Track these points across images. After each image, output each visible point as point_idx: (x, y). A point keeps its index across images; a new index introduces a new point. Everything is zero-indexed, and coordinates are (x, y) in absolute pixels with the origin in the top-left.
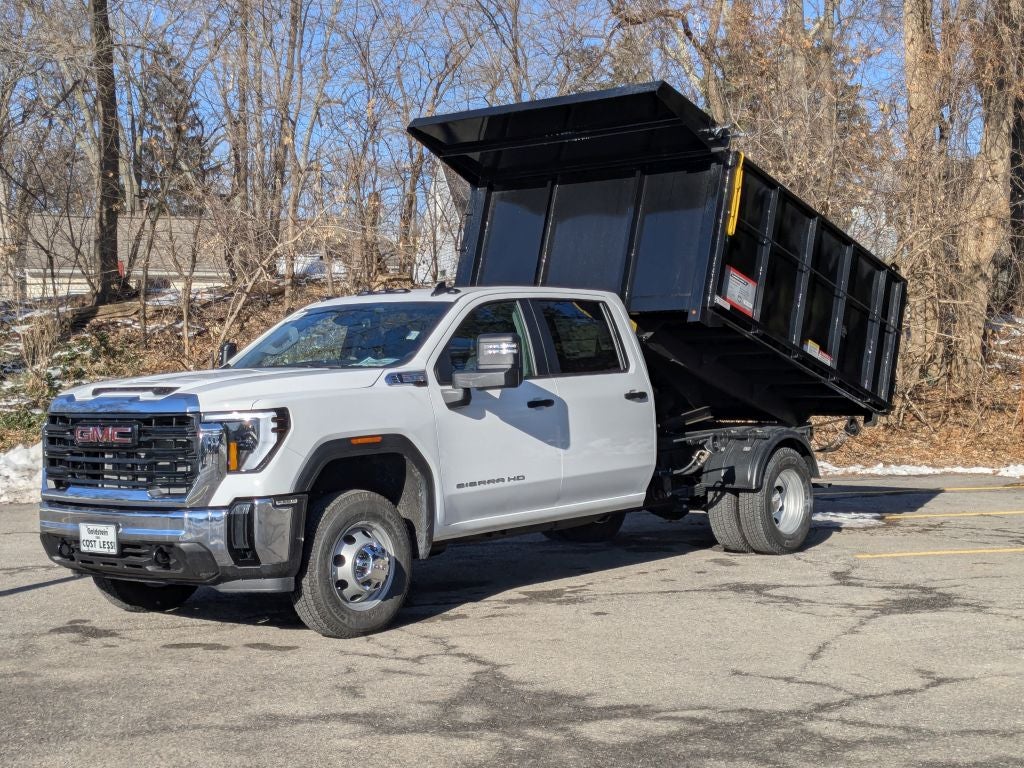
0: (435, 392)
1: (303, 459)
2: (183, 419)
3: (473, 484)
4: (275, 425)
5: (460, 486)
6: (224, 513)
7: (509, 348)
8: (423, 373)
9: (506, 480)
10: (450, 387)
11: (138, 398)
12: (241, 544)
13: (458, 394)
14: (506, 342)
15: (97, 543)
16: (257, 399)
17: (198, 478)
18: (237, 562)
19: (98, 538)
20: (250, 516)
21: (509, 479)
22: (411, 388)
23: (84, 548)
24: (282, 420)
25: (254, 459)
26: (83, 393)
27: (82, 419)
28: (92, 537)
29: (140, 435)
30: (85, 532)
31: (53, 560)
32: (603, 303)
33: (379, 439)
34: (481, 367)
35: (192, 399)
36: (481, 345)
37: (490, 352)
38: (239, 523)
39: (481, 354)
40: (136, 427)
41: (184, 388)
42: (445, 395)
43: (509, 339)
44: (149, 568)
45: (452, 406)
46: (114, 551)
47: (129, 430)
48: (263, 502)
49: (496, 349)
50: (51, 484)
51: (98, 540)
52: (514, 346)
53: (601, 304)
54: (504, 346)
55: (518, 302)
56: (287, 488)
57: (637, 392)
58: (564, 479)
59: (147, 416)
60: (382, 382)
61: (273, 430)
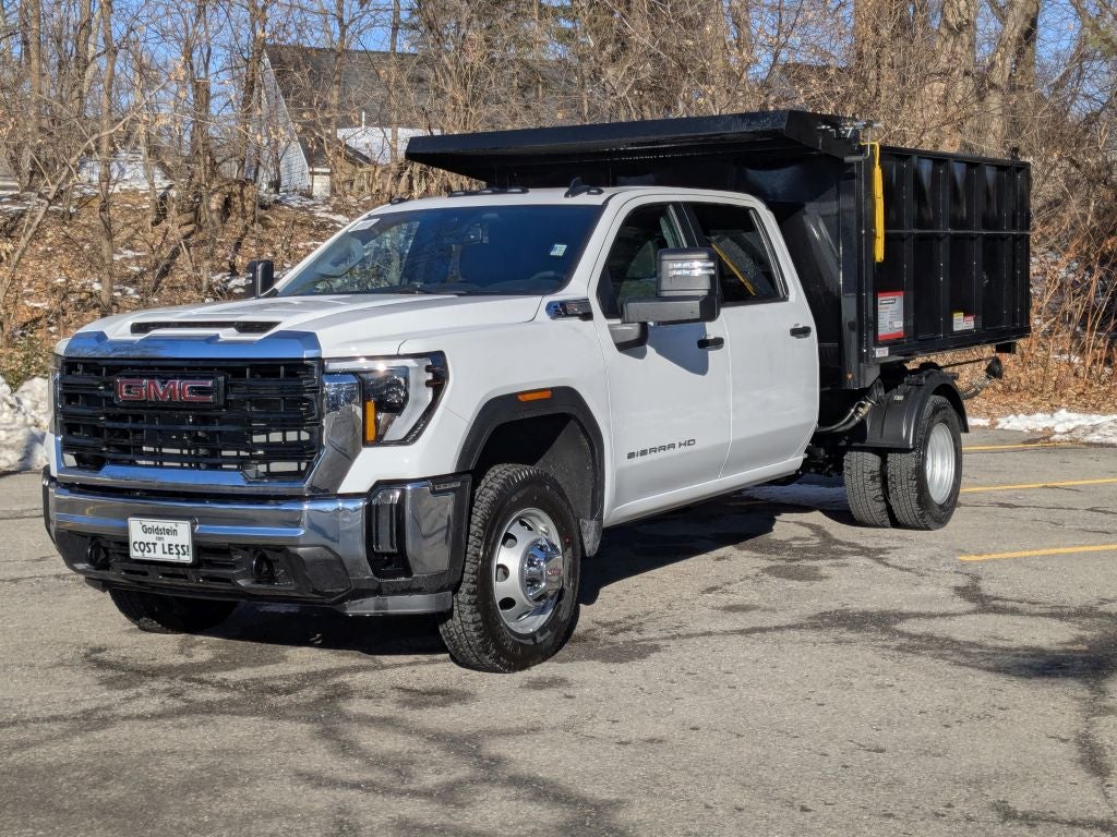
0: (601, 327)
1: (466, 424)
2: (296, 368)
3: (644, 453)
4: (430, 377)
5: (631, 455)
6: (361, 504)
7: (704, 268)
8: (585, 302)
9: (677, 445)
10: (618, 321)
11: (217, 336)
12: (385, 546)
13: (632, 331)
14: (698, 259)
15: (159, 547)
16: (404, 338)
17: (323, 453)
18: (377, 573)
19: (160, 539)
20: (400, 506)
21: (680, 445)
22: (576, 321)
23: (135, 554)
24: (437, 368)
25: (401, 426)
26: (118, 329)
27: (127, 367)
28: (151, 538)
29: (226, 391)
30: (137, 530)
31: (75, 569)
32: (754, 209)
33: (547, 395)
34: (666, 294)
35: (309, 339)
36: (665, 263)
37: (675, 273)
38: (384, 518)
39: (664, 275)
40: (222, 379)
41: (288, 323)
42: (613, 333)
43: (704, 255)
44: (242, 583)
45: (623, 347)
46: (188, 559)
47: (210, 383)
48: (415, 485)
49: (687, 269)
50: (70, 460)
51: (159, 543)
52: (712, 264)
53: (751, 212)
54: (697, 264)
55: (671, 207)
56: (448, 466)
57: (800, 326)
58: (734, 442)
59: (239, 364)
60: (543, 316)
61: (428, 384)
